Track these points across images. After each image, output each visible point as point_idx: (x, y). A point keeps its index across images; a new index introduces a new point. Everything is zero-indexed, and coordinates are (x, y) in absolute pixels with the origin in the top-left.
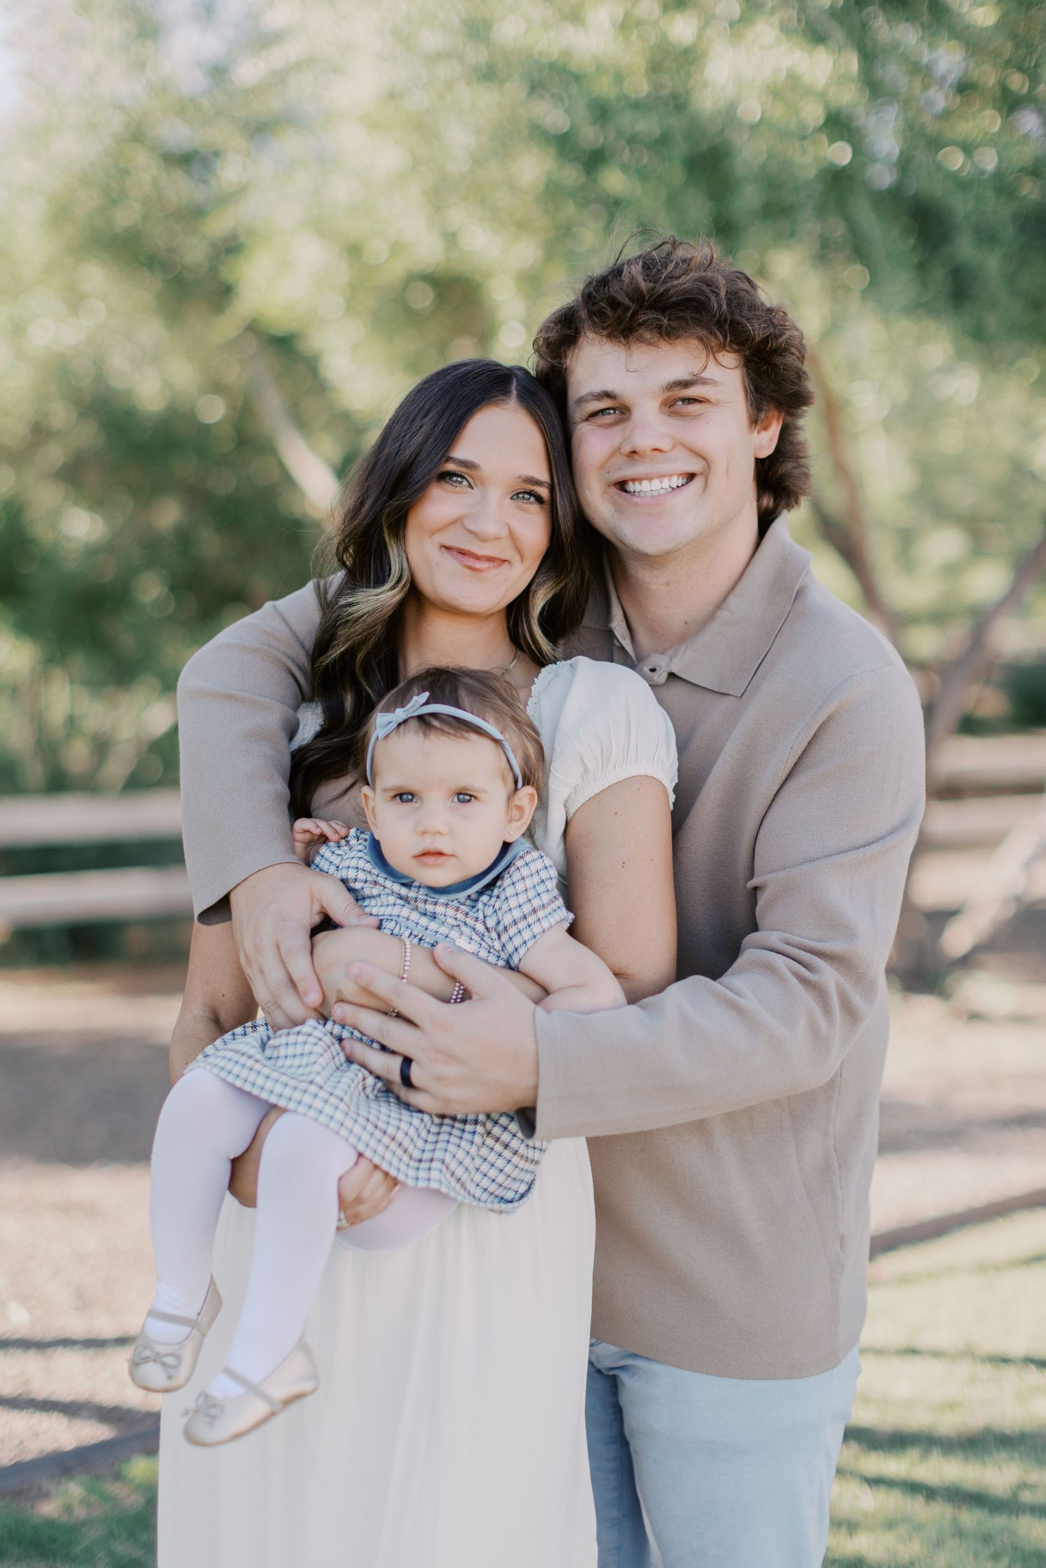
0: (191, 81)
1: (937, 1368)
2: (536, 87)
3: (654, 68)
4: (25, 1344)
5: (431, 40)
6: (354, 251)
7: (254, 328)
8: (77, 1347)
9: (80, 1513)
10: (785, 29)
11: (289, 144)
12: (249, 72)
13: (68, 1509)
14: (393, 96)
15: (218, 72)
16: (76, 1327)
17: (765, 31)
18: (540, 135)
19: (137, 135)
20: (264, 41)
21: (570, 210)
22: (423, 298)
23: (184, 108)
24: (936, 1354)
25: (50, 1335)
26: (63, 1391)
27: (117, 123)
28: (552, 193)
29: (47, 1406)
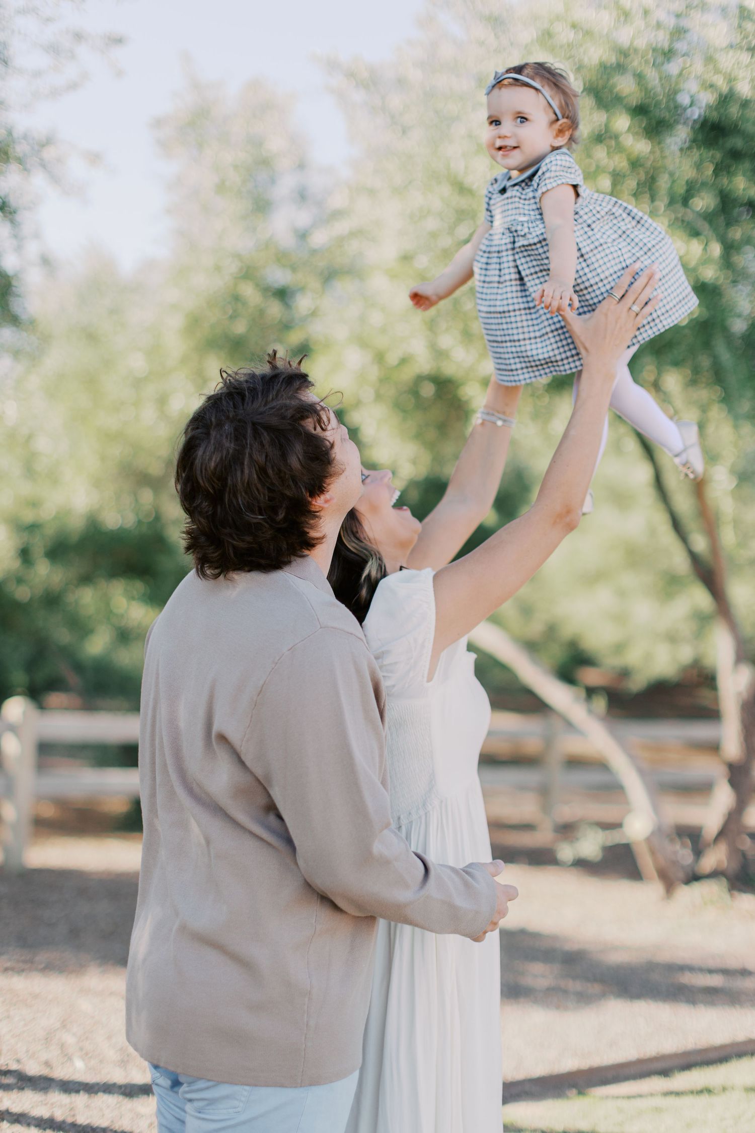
0: (287, 241)
6: (380, 357)
11: (344, 287)
12: (319, 238)
14: (406, 258)
15: (303, 235)
19: (248, 273)
22: (428, 390)
23: (282, 258)
27: (232, 267)
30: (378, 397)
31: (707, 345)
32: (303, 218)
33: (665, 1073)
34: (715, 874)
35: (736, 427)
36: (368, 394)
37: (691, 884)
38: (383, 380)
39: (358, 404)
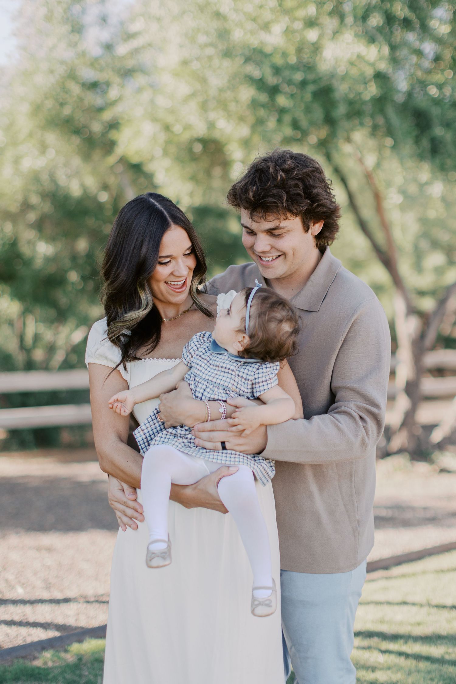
0: (96, 51)
1: (414, 609)
2: (248, 60)
3: (299, 50)
4: (24, 602)
5: (202, 39)
6: (167, 128)
7: (123, 160)
8: (47, 603)
9: (50, 664)
10: (356, 35)
11: (140, 80)
12: (122, 50)
13: (45, 663)
14: (185, 63)
15: (109, 47)
16: (46, 595)
17: (348, 36)
18: (250, 79)
19: (72, 75)
20: (129, 36)
21: (262, 112)
22: (198, 148)
23: (94, 63)
24: (414, 604)
25: (33, 598)
26: (41, 619)
27: (61, 70)
28: (254, 104)
29: (35, 625)
30: (166, 153)
31: (382, 111)
32: (105, 35)
33: (386, 568)
34: (400, 451)
35: (402, 163)
36: (158, 152)
37: (385, 459)
38: (168, 142)
39: (152, 159)
